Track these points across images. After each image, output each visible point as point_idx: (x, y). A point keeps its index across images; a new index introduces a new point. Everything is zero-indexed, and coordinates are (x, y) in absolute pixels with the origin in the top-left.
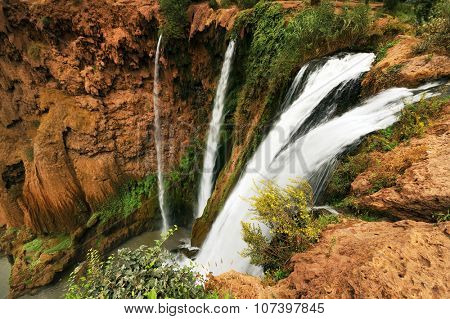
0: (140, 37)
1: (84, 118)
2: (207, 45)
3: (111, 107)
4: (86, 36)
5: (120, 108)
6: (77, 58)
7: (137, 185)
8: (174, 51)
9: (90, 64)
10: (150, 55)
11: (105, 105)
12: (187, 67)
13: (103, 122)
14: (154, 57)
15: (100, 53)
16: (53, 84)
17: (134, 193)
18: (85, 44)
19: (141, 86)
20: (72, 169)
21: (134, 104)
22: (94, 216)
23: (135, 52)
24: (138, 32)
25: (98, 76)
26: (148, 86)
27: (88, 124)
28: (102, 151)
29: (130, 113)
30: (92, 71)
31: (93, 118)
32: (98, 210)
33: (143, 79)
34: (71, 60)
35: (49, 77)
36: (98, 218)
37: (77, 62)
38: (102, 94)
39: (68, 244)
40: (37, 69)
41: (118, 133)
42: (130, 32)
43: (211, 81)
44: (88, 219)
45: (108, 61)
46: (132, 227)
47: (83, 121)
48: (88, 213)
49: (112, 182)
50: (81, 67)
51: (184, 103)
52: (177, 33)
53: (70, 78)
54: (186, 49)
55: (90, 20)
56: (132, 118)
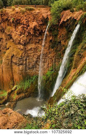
0: (41, 25)
2: (66, 27)
3: (27, 49)
4: (24, 25)
5: (30, 50)
6: (20, 32)
7: (30, 78)
8: (53, 30)
9: (23, 34)
10: (43, 31)
11: (25, 48)
12: (56, 36)
13: (24, 54)
14: (45, 32)
15: (27, 30)
16: (12, 40)
17: (29, 81)
18: (23, 27)
19: (38, 42)
20: (12, 69)
21: (34, 49)
23: (38, 30)
24: (41, 23)
25: (25, 38)
26: (40, 42)
27: (19, 54)
28: (22, 64)
29: (33, 52)
30: (24, 37)
31: (21, 52)
32: (17, 84)
33: (39, 40)
34: (18, 33)
35: (11, 38)
36: (16, 87)
37: (20, 33)
38: (25, 45)
39: (6, 94)
40: (8, 35)
41: (27, 58)
42: (38, 23)
43: (65, 42)
44: (13, 87)
45: (29, 33)
46: (26, 94)
47: (18, 53)
48: (14, 85)
49: (23, 76)
50: (21, 35)
51: (52, 50)
52: (55, 23)
53: (17, 39)
54: (57, 29)
55: (26, 19)
56: (33, 54)
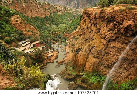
1: (99, 45)
3: (109, 46)
4: (117, 22)
5: (112, 48)
6: (110, 28)
9: (112, 31)
11: (108, 44)
13: (104, 49)
15: (118, 28)
16: (99, 34)
17: (96, 77)
18: (115, 25)
19: (127, 43)
20: (88, 56)
21: (118, 48)
22: (83, 73)
23: (132, 30)
25: (112, 35)
27: (99, 48)
28: (97, 57)
29: (114, 50)
30: (111, 33)
31: (102, 47)
32: (85, 72)
34: (108, 29)
35: (99, 32)
36: (83, 74)
37: (109, 30)
38: (109, 41)
39: (74, 74)
40: (98, 29)
41: (106, 55)
42: (135, 23)
44: (81, 73)
45: (119, 31)
47: (99, 46)
48: (83, 71)
49: (93, 68)
50: (109, 31)
53: (104, 33)
55: (122, 17)
56: (114, 53)
